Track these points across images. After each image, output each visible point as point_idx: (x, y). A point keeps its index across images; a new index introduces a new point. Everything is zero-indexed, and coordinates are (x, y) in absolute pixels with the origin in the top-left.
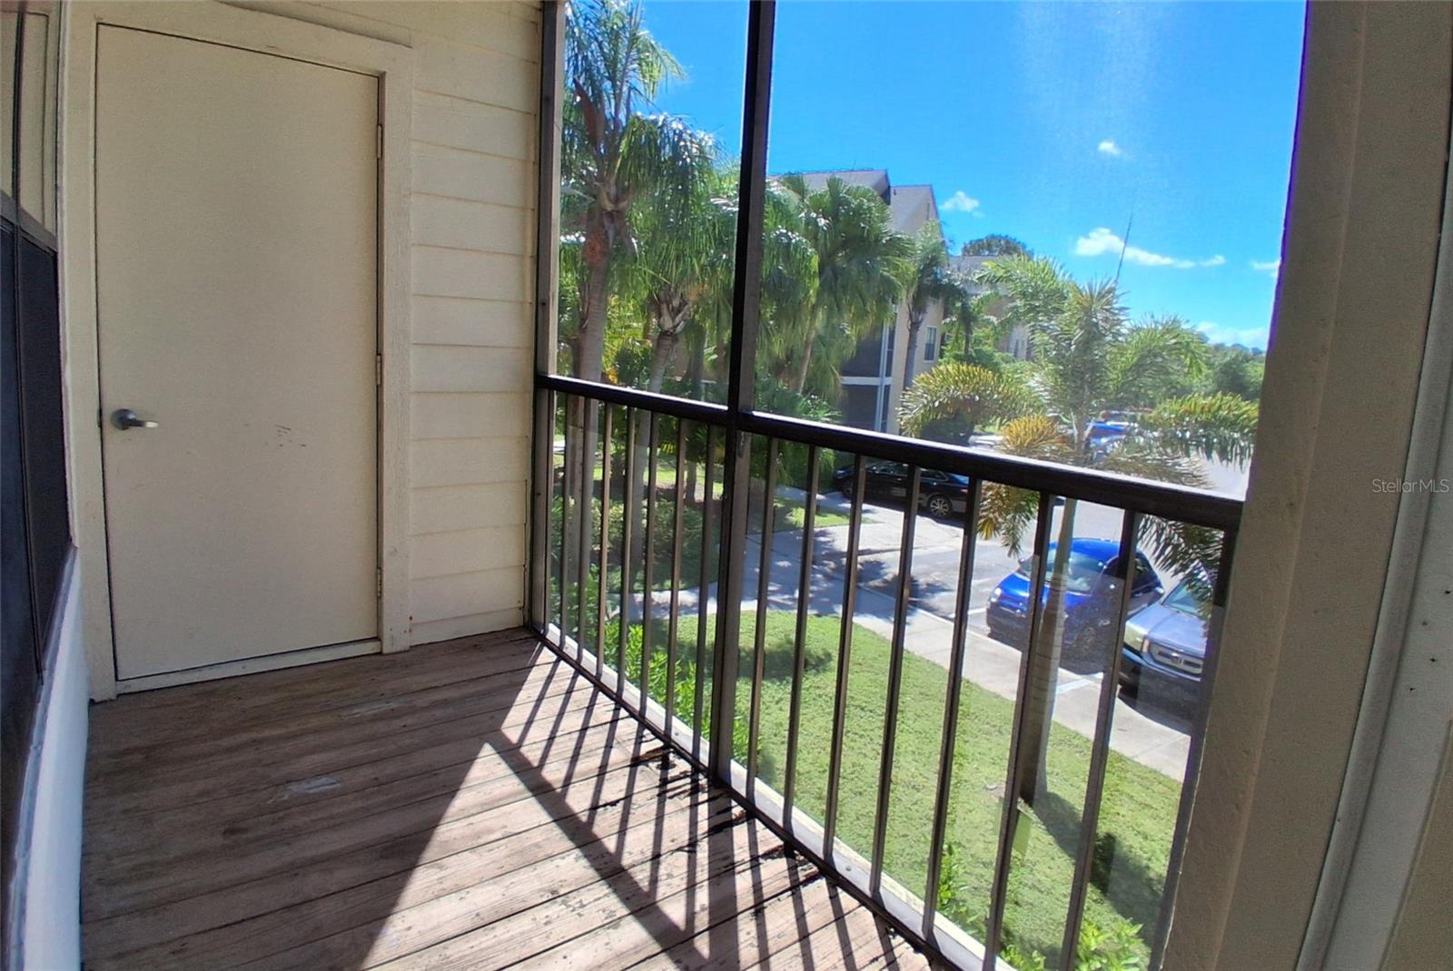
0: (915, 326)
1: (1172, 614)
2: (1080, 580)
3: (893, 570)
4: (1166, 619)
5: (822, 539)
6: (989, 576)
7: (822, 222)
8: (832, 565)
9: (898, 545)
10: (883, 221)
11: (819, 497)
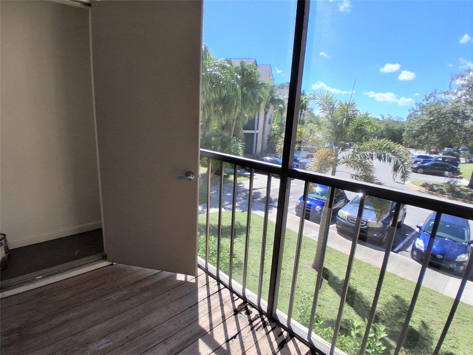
0: (266, 113)
1: (354, 207)
2: (324, 196)
3: (264, 195)
4: (352, 209)
5: (240, 185)
6: (293, 195)
7: (239, 77)
8: (244, 194)
9: (266, 186)
10: (259, 77)
11: (238, 171)
